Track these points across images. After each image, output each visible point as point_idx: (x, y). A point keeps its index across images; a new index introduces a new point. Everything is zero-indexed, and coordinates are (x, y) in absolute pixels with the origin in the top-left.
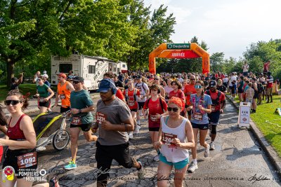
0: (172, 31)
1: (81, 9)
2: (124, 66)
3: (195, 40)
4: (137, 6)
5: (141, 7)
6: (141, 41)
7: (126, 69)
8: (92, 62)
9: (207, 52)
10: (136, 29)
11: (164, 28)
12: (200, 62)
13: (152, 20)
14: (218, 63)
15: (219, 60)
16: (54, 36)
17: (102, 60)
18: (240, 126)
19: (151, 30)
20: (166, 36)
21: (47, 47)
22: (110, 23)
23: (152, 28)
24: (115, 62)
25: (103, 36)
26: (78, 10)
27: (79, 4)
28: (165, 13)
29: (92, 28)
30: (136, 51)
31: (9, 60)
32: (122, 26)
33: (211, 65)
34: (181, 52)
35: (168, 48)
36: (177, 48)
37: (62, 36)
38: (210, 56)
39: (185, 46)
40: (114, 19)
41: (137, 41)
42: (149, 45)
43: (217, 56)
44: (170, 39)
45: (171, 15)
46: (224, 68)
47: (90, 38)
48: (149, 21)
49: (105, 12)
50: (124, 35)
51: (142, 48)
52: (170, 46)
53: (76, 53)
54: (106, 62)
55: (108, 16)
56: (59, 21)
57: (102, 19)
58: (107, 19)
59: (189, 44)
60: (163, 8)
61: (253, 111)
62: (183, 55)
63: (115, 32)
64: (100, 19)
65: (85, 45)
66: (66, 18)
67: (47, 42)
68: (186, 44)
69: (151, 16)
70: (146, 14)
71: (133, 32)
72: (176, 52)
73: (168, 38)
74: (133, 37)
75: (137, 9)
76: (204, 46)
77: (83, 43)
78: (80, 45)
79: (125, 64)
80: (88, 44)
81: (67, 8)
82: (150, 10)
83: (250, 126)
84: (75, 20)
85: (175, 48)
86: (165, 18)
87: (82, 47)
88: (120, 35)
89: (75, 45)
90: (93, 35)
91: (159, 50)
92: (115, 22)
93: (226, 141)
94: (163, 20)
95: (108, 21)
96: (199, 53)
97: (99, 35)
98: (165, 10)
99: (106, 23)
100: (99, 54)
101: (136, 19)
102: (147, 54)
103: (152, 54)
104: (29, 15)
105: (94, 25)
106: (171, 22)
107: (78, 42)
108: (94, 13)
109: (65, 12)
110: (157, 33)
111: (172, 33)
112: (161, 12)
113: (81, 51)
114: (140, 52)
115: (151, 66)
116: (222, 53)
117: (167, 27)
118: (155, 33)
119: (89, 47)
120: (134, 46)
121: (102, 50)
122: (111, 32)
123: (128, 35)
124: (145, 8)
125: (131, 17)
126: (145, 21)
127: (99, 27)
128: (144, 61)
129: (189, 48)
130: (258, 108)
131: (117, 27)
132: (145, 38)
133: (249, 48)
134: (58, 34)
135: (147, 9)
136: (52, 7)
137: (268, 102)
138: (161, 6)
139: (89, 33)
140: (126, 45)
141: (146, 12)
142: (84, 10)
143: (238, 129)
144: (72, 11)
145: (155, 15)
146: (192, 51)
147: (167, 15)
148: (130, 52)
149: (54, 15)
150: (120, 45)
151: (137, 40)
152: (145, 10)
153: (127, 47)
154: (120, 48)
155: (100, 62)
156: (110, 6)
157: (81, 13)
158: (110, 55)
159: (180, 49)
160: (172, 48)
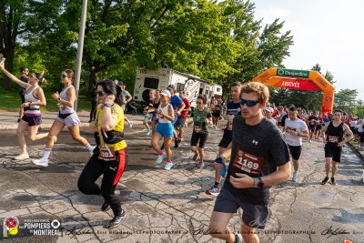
0: (287, 54)
1: (179, 17)
2: (218, 90)
3: (317, 68)
4: (245, 18)
5: (249, 21)
6: (243, 62)
7: (220, 93)
8: (182, 79)
9: (333, 85)
10: (240, 45)
11: (275, 48)
12: (321, 99)
13: (262, 38)
14: (347, 104)
15: (350, 100)
16: (143, 45)
17: (193, 79)
19: (259, 50)
20: (278, 59)
21: (135, 56)
22: (209, 36)
23: (261, 47)
24: (208, 83)
25: (199, 50)
26: (175, 17)
27: (177, 10)
28: (280, 30)
29: (187, 39)
30: (236, 74)
31: (94, 67)
32: (223, 40)
33: (337, 105)
34: (295, 81)
35: (278, 75)
36: (291, 76)
37: (153, 46)
39: (301, 74)
40: (215, 31)
43: (347, 95)
44: (282, 64)
45: (288, 33)
46: (356, 112)
47: (183, 52)
48: (258, 39)
50: (225, 52)
51: (244, 71)
52: (281, 72)
53: (165, 67)
54: (197, 82)
55: (209, 27)
56: (152, 28)
57: (201, 29)
58: (206, 29)
59: (308, 72)
60: (278, 23)
62: (297, 85)
63: (214, 47)
64: (198, 30)
65: (176, 58)
66: (160, 25)
67: (136, 51)
68: (303, 72)
69: (261, 32)
70: (254, 29)
71: (236, 49)
72: (287, 81)
73: (280, 61)
74: (235, 54)
75: (244, 22)
76: (329, 78)
77: (175, 55)
78: (172, 57)
79: (220, 87)
80: (180, 57)
81: (162, 15)
82: (261, 25)
84: (170, 28)
85: (288, 75)
86: (279, 36)
87: (173, 60)
88: (219, 52)
89: (166, 57)
90: (188, 48)
92: (216, 35)
93: (340, 192)
94: (277, 38)
95: (208, 33)
96: (320, 85)
97: (194, 48)
98: (280, 26)
99: (205, 35)
100: (190, 71)
101: (240, 35)
102: (250, 79)
104: (121, 20)
105: (191, 36)
106: (287, 41)
107: (169, 53)
108: (193, 21)
109: (159, 19)
110: (266, 54)
111: (286, 57)
112: (274, 28)
113: (171, 65)
116: (354, 91)
117: (281, 47)
118: (263, 54)
119: (182, 61)
120: (235, 67)
121: (194, 67)
122: (209, 46)
123: (228, 52)
124: (254, 21)
125: (235, 32)
126: (252, 38)
127: (196, 39)
129: (308, 77)
131: (217, 40)
132: (249, 60)
134: (148, 44)
135: (257, 23)
136: (145, 13)
138: (276, 21)
139: (183, 45)
140: (225, 64)
141: (255, 27)
142: (181, 18)
144: (167, 18)
145: (266, 32)
146: (311, 81)
147: (282, 32)
148: (228, 74)
149: (148, 22)
150: (217, 64)
151: (238, 60)
152: (254, 25)
153: (225, 68)
154: (217, 68)
155: (191, 81)
156: (213, 14)
157: (177, 21)
158: (204, 74)
159: (295, 76)
160: (284, 75)
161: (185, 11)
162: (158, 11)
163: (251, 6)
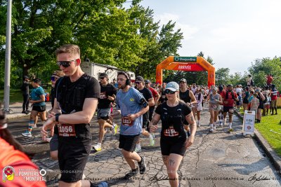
0: (180, 45)
1: (95, 20)
3: (201, 55)
4: (147, 21)
5: (150, 23)
6: (149, 54)
7: (134, 78)
8: (102, 70)
9: (213, 66)
10: (145, 41)
11: (171, 42)
12: (206, 76)
13: (161, 35)
14: (223, 78)
15: (225, 75)
17: (112, 69)
18: (244, 134)
20: (173, 50)
22: (120, 34)
23: (160, 42)
25: (113, 46)
26: (92, 21)
27: (93, 15)
28: (173, 29)
29: (103, 38)
30: (144, 63)
31: (25, 65)
32: (132, 37)
33: (217, 80)
34: (187, 65)
35: (175, 61)
36: (184, 61)
38: (216, 70)
39: (191, 59)
40: (124, 30)
41: (145, 54)
42: (157, 58)
43: (223, 72)
44: (177, 53)
45: (179, 30)
47: (101, 48)
48: (158, 35)
49: (117, 23)
50: (134, 46)
51: (150, 60)
53: (88, 61)
54: (115, 71)
55: (119, 27)
56: (74, 30)
57: (113, 30)
58: (118, 30)
59: (195, 58)
60: (171, 24)
61: (258, 121)
62: (189, 68)
63: (125, 43)
65: (96, 53)
66: (80, 28)
68: (193, 58)
69: (160, 30)
70: (155, 29)
71: (142, 44)
72: (182, 65)
73: (175, 51)
74: (142, 48)
75: (147, 24)
76: (210, 61)
77: (94, 51)
78: (92, 52)
79: (133, 74)
80: (98, 52)
81: (81, 20)
82: (159, 25)
83: (255, 135)
84: (88, 30)
86: (173, 33)
87: (93, 54)
88: (130, 47)
89: (87, 53)
90: (104, 44)
91: (166, 63)
92: (126, 34)
93: (230, 146)
94: (171, 35)
95: (119, 32)
96: (205, 67)
97: (110, 45)
98: (173, 26)
99: (117, 34)
100: (108, 62)
101: (145, 33)
102: (155, 66)
103: (159, 66)
105: (106, 35)
106: (178, 37)
107: (89, 50)
108: (106, 24)
109: (79, 23)
110: (165, 46)
111: (179, 47)
112: (169, 27)
113: (92, 59)
114: (148, 64)
115: (158, 77)
116: (227, 69)
117: (175, 41)
118: (163, 46)
119: (100, 55)
120: (143, 58)
121: (111, 59)
122: (122, 42)
123: (137, 46)
124: (154, 23)
125: (141, 31)
126: (154, 35)
127: (111, 37)
128: (151, 73)
129: (196, 61)
130: (263, 119)
131: (127, 38)
132: (153, 51)
133: (254, 64)
135: (156, 24)
136: (68, 18)
137: (273, 114)
138: (170, 22)
139: (100, 42)
140: (135, 56)
141: (155, 27)
142: (97, 21)
143: (242, 136)
144: (86, 22)
145: (163, 30)
146: (198, 64)
147: (175, 30)
148: (138, 63)
150: (129, 56)
151: (145, 52)
152: (154, 25)
153: (136, 59)
154: (129, 58)
155: (109, 70)
156: (121, 17)
157: (94, 24)
158: (120, 65)
159: (187, 61)
160: (179, 61)
161: (100, 16)
162: (78, 16)
163: (151, 12)
